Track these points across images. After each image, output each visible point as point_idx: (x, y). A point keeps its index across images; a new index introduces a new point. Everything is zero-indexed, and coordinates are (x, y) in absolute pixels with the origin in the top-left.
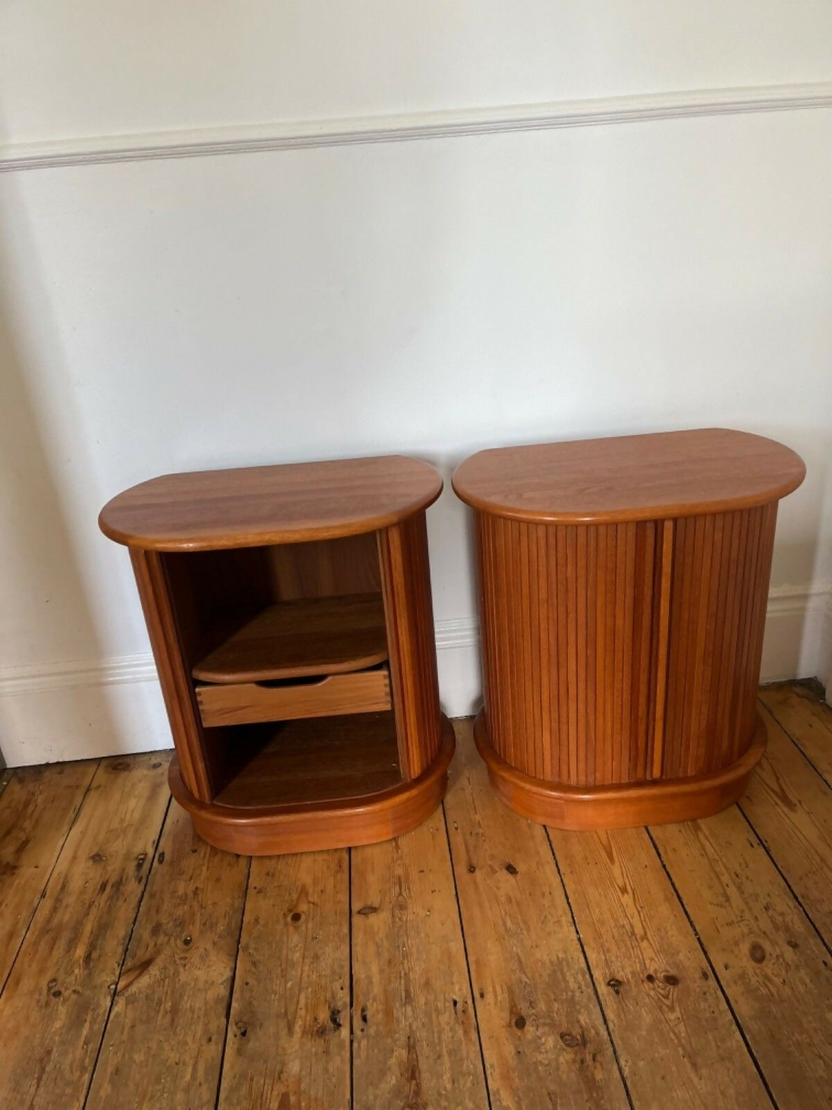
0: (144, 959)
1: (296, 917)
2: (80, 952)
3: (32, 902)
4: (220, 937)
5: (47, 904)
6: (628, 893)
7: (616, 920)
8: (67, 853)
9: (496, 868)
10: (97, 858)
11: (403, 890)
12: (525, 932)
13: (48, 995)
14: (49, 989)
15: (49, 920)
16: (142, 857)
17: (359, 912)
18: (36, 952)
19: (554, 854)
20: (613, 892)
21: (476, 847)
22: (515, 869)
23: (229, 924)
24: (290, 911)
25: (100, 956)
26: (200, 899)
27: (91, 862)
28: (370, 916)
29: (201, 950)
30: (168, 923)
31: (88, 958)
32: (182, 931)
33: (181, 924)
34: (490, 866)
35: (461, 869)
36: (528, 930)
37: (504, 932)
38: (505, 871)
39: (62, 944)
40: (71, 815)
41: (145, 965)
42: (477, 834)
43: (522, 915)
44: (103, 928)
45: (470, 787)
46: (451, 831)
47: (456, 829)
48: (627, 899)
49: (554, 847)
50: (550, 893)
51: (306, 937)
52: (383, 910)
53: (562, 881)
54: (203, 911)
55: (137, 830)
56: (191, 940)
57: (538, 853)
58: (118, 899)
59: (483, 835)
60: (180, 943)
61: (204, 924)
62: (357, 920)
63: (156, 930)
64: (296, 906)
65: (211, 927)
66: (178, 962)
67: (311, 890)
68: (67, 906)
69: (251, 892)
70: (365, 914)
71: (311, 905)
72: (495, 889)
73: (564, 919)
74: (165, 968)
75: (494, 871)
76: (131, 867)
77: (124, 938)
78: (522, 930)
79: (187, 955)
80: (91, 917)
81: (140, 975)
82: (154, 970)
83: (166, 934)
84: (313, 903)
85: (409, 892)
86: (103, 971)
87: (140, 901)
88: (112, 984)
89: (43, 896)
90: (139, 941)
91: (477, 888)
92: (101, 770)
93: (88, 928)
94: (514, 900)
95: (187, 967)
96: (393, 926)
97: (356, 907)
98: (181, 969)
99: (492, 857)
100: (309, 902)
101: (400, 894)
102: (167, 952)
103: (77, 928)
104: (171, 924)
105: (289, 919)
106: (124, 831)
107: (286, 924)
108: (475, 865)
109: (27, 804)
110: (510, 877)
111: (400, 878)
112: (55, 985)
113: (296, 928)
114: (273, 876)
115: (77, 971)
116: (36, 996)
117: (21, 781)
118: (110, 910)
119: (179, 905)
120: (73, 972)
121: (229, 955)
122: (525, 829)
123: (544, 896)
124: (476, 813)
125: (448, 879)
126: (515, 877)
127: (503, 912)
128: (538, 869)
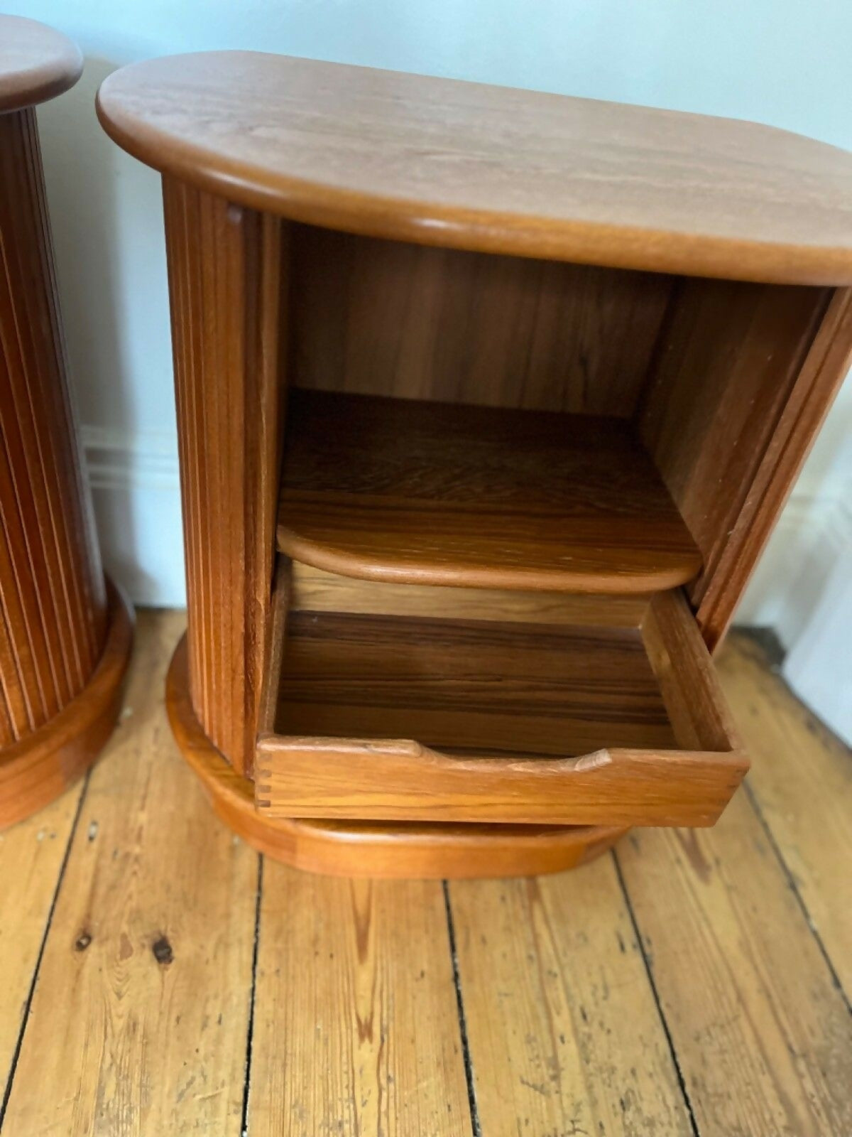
6: (371, 1041)
7: (329, 1108)
9: (134, 945)
12: (136, 1118)
20: (344, 1030)
21: (112, 887)
22: (170, 952)
35: (63, 938)
36: (144, 1114)
37: (92, 1110)
38: (148, 954)
42: (127, 855)
43: (143, 1072)
45: (154, 748)
46: (80, 842)
47: (91, 839)
48: (366, 1053)
49: (264, 908)
50: (220, 1022)
53: (253, 989)
57: (228, 916)
59: (137, 859)
72: (113, 997)
73: (225, 1092)
75: (126, 951)
78: (131, 1110)
91: (75, 991)
94: (140, 1032)
99: (137, 915)
108: (94, 932)
110: (154, 968)
122: (224, 856)
123: (204, 1026)
124: (142, 808)
125: (25, 960)
126: (163, 971)
127: (108, 1059)
128: (215, 957)
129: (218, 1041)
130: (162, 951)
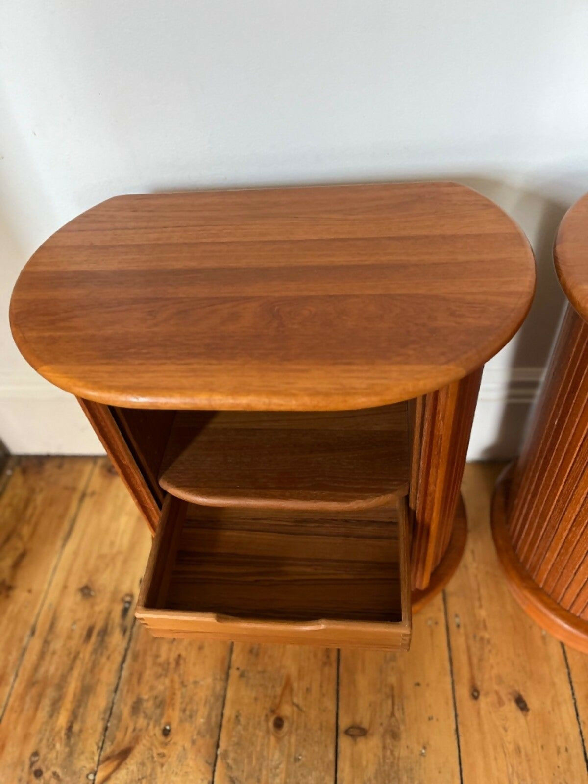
0: (123, 746)
1: (279, 723)
2: (62, 720)
3: (21, 640)
4: (199, 733)
5: (36, 645)
8: (59, 577)
9: (505, 698)
10: (86, 591)
11: (396, 707)
13: (30, 773)
14: (32, 764)
15: (36, 668)
16: (128, 599)
17: (347, 732)
18: (22, 711)
19: (572, 688)
21: (481, 659)
22: (526, 705)
23: (209, 717)
24: (273, 711)
25: (81, 731)
26: (182, 672)
27: (79, 597)
28: (359, 739)
29: (180, 748)
30: (148, 700)
31: (70, 729)
32: (162, 715)
33: (161, 704)
34: (497, 693)
35: (464, 692)
38: (513, 705)
39: (46, 703)
40: (66, 526)
41: (123, 755)
42: (482, 639)
43: (531, 776)
44: (86, 691)
45: (475, 565)
46: (453, 627)
47: (458, 626)
49: (573, 679)
50: (567, 750)
51: (289, 756)
52: (372, 735)
53: (581, 732)
54: (184, 690)
55: (125, 561)
56: (169, 730)
57: (553, 684)
58: (102, 654)
59: (488, 642)
60: (158, 731)
61: (184, 711)
62: (345, 743)
63: (136, 708)
64: (278, 706)
65: (191, 717)
66: (156, 759)
67: (295, 685)
68: (54, 653)
69: (234, 673)
70: (352, 736)
71: (295, 709)
72: (502, 731)
74: (143, 764)
75: (501, 703)
76: (118, 609)
77: (105, 712)
79: (165, 751)
80: (76, 673)
81: (118, 767)
82: (132, 764)
83: (146, 716)
84: (298, 706)
85: (403, 713)
86: (83, 753)
87: (123, 661)
88: (90, 773)
89: (33, 633)
90: (120, 719)
91: (480, 724)
92: (97, 471)
93: (73, 686)
94: (523, 753)
95: (164, 769)
96: (384, 761)
97: (343, 725)
98: (159, 770)
99: (500, 680)
100: (293, 704)
101: (393, 714)
102: (145, 742)
103: (61, 686)
104: (150, 703)
105: (271, 724)
106: (113, 558)
107: (268, 732)
108: (479, 688)
109: (26, 506)
110: (519, 714)
111: (392, 688)
112: (37, 761)
113: (279, 740)
114: (257, 655)
115: (58, 746)
116: (18, 772)
117: (24, 472)
118: (94, 668)
119: (160, 676)
120: (54, 746)
121: (207, 762)
122: (539, 642)
123: (558, 752)
124: (481, 606)
125: (447, 703)
126: (526, 716)
127: (510, 770)
128: (553, 710)
129: (569, 762)
130: (521, 703)
